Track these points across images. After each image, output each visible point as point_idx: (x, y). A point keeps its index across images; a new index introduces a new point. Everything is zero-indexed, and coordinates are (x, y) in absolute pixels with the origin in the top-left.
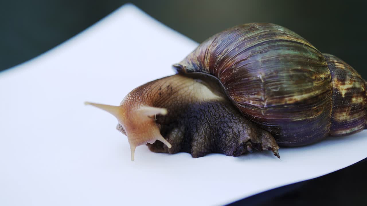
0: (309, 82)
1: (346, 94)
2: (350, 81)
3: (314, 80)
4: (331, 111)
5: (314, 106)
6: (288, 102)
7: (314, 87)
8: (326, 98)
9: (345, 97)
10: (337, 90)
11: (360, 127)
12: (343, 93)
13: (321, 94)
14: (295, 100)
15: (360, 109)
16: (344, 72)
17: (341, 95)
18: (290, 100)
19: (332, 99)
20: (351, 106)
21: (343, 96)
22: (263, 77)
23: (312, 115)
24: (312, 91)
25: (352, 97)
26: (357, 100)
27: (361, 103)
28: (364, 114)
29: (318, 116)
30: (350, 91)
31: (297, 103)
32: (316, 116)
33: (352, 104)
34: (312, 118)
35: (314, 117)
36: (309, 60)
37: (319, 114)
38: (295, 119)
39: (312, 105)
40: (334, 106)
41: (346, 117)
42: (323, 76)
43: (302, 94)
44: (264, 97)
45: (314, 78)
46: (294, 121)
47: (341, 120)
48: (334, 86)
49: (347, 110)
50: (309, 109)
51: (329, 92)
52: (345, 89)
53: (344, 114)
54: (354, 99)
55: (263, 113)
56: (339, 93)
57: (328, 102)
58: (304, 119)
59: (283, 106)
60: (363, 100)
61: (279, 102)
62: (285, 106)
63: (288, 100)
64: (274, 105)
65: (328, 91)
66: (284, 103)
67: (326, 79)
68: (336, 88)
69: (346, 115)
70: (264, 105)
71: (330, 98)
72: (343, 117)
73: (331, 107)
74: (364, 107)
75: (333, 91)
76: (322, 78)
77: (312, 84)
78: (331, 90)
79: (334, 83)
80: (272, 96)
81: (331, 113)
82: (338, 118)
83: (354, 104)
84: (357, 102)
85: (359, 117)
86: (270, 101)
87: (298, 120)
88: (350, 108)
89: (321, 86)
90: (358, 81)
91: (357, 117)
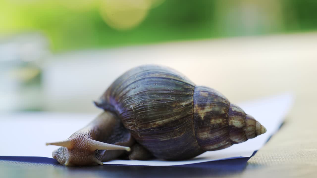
0: (169, 109)
1: (204, 117)
2: (210, 106)
3: (175, 107)
4: (194, 131)
5: (176, 128)
6: (153, 127)
7: (173, 113)
8: (187, 121)
9: (204, 120)
10: (197, 114)
11: (225, 143)
12: (202, 116)
13: (181, 119)
14: (158, 124)
15: (219, 128)
16: (206, 99)
17: (200, 118)
18: (155, 124)
19: (194, 121)
20: (210, 126)
21: (202, 119)
22: (134, 108)
23: (176, 136)
24: (172, 116)
25: (211, 119)
26: (216, 121)
27: (220, 124)
28: (225, 132)
29: (181, 135)
30: (209, 114)
31: (160, 127)
32: (179, 136)
33: (211, 125)
34: (176, 138)
35: (177, 137)
36: (171, 92)
37: (182, 134)
38: (162, 139)
39: (174, 128)
40: (196, 127)
41: (208, 136)
42: (184, 104)
43: (163, 120)
44: (136, 123)
45: (174, 106)
46: (161, 141)
47: (203, 138)
48: (195, 111)
49: (207, 130)
50: (172, 130)
51: (190, 116)
52: (204, 113)
53: (205, 133)
54: (213, 121)
55: (139, 136)
56: (199, 116)
57: (189, 125)
58: (169, 139)
59: (149, 129)
60: (222, 121)
61: (146, 127)
62: (152, 130)
63: (152, 125)
64: (143, 129)
65: (188, 115)
66: (150, 128)
67: (187, 106)
68: (196, 113)
69: (207, 134)
70: (137, 130)
71: (191, 121)
72: (205, 135)
73: (194, 128)
74: (224, 126)
75: (193, 115)
76: (182, 106)
77: (172, 111)
78: (192, 115)
79: (194, 108)
80: (141, 122)
81: (194, 132)
82: (201, 137)
83: (213, 125)
84: (216, 123)
85: (220, 135)
86: (140, 126)
87: (165, 140)
88: (210, 128)
89: (181, 112)
90: (219, 106)
91: (217, 134)
